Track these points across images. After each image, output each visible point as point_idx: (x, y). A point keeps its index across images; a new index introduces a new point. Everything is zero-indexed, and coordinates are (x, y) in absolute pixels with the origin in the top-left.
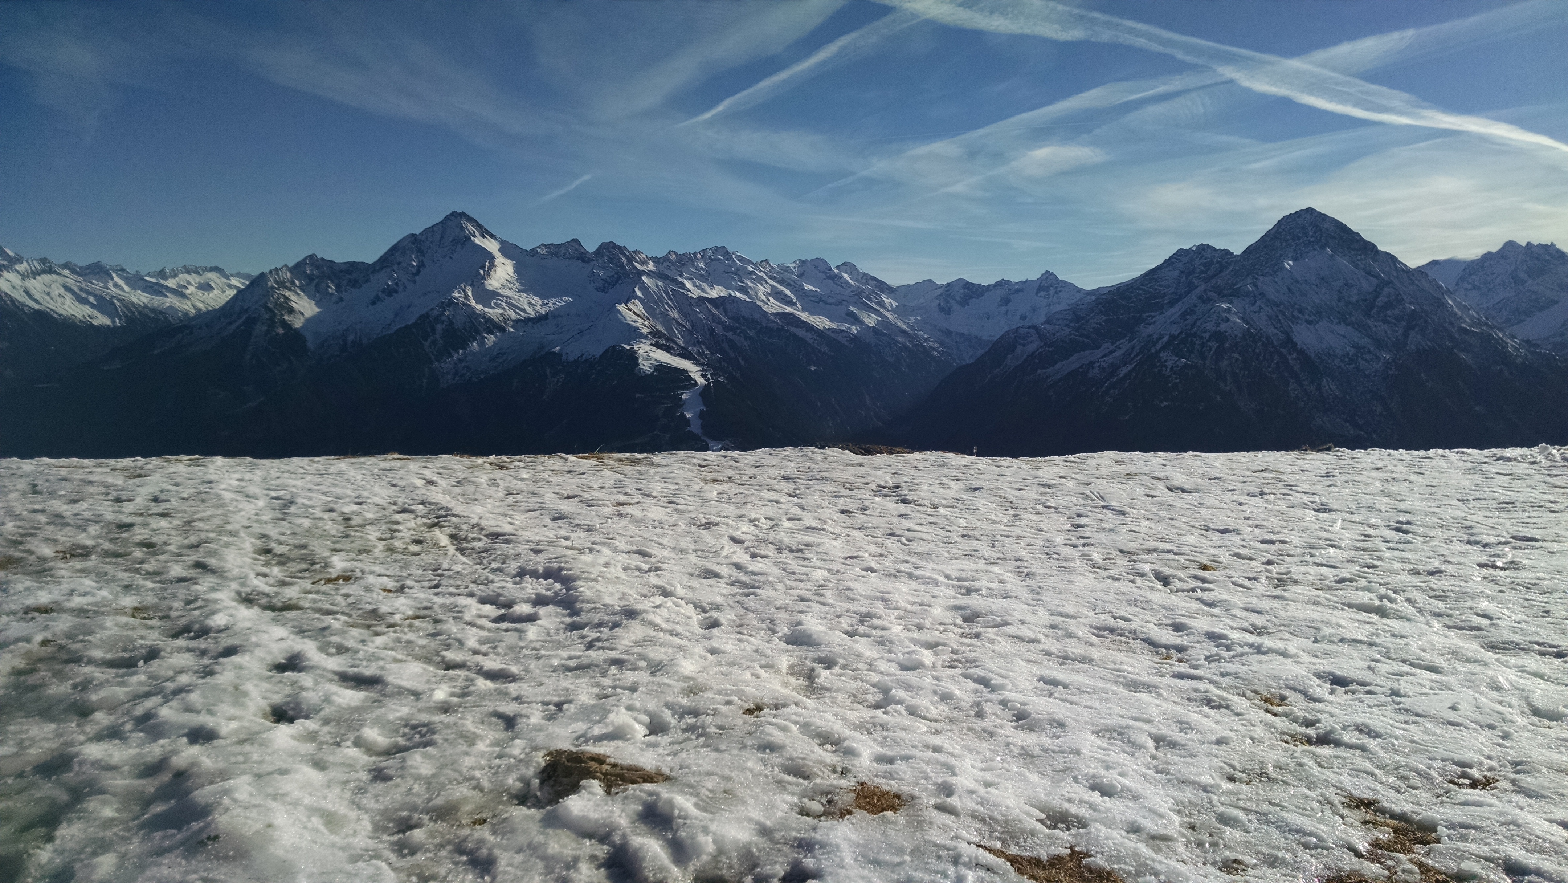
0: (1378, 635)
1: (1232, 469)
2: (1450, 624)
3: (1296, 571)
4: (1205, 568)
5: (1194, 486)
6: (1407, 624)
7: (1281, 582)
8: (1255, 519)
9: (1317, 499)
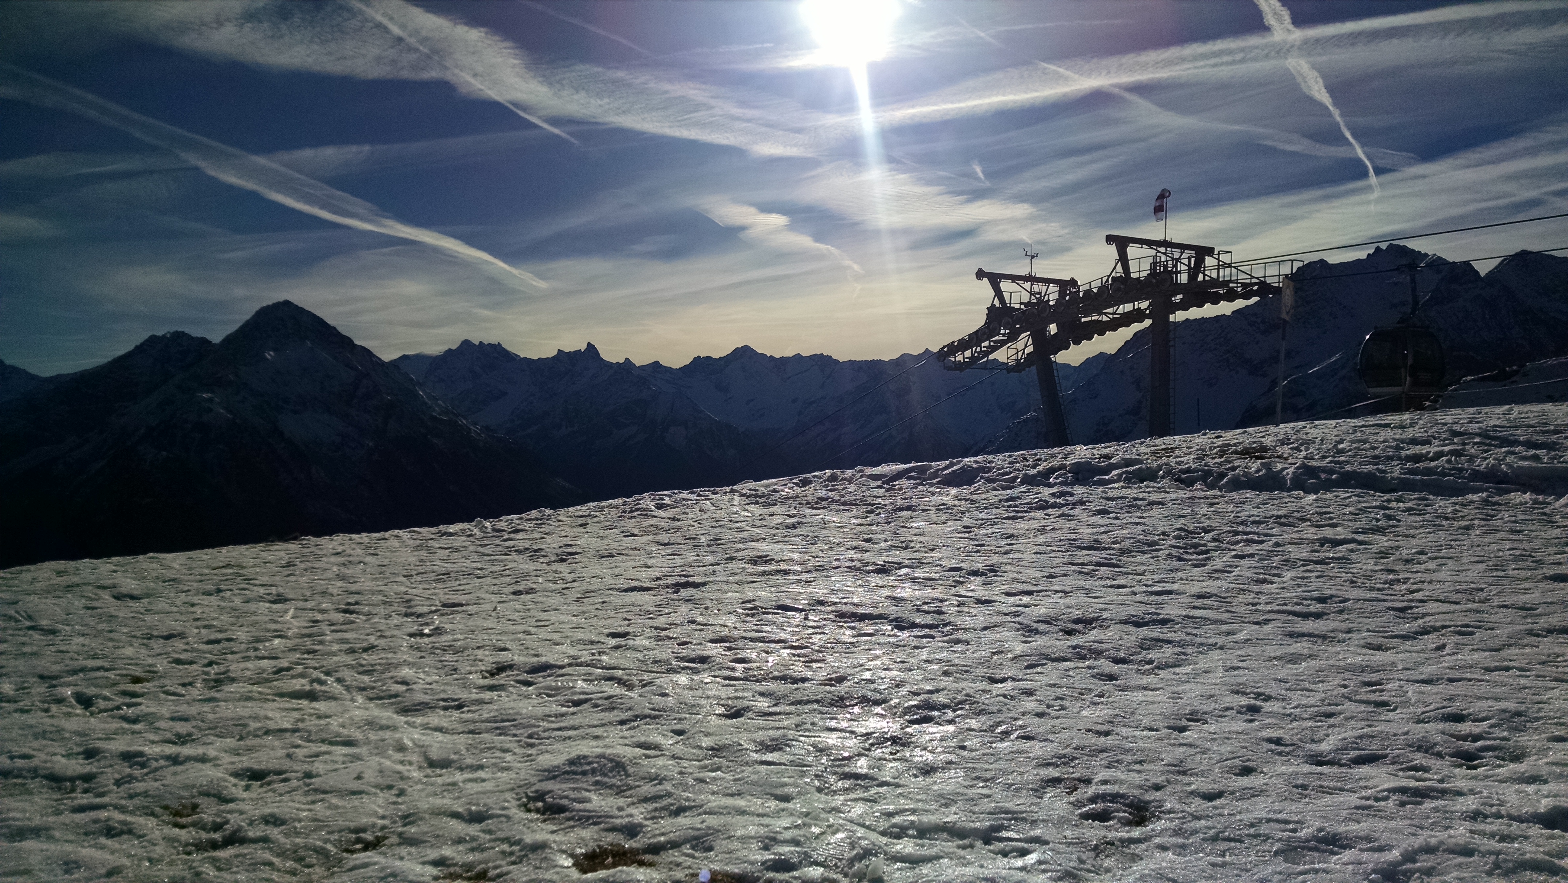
0: (303, 720)
1: (190, 569)
2: (371, 696)
3: (236, 668)
4: (136, 680)
5: (145, 591)
6: (333, 703)
7: (218, 683)
8: (205, 619)
9: (274, 590)
